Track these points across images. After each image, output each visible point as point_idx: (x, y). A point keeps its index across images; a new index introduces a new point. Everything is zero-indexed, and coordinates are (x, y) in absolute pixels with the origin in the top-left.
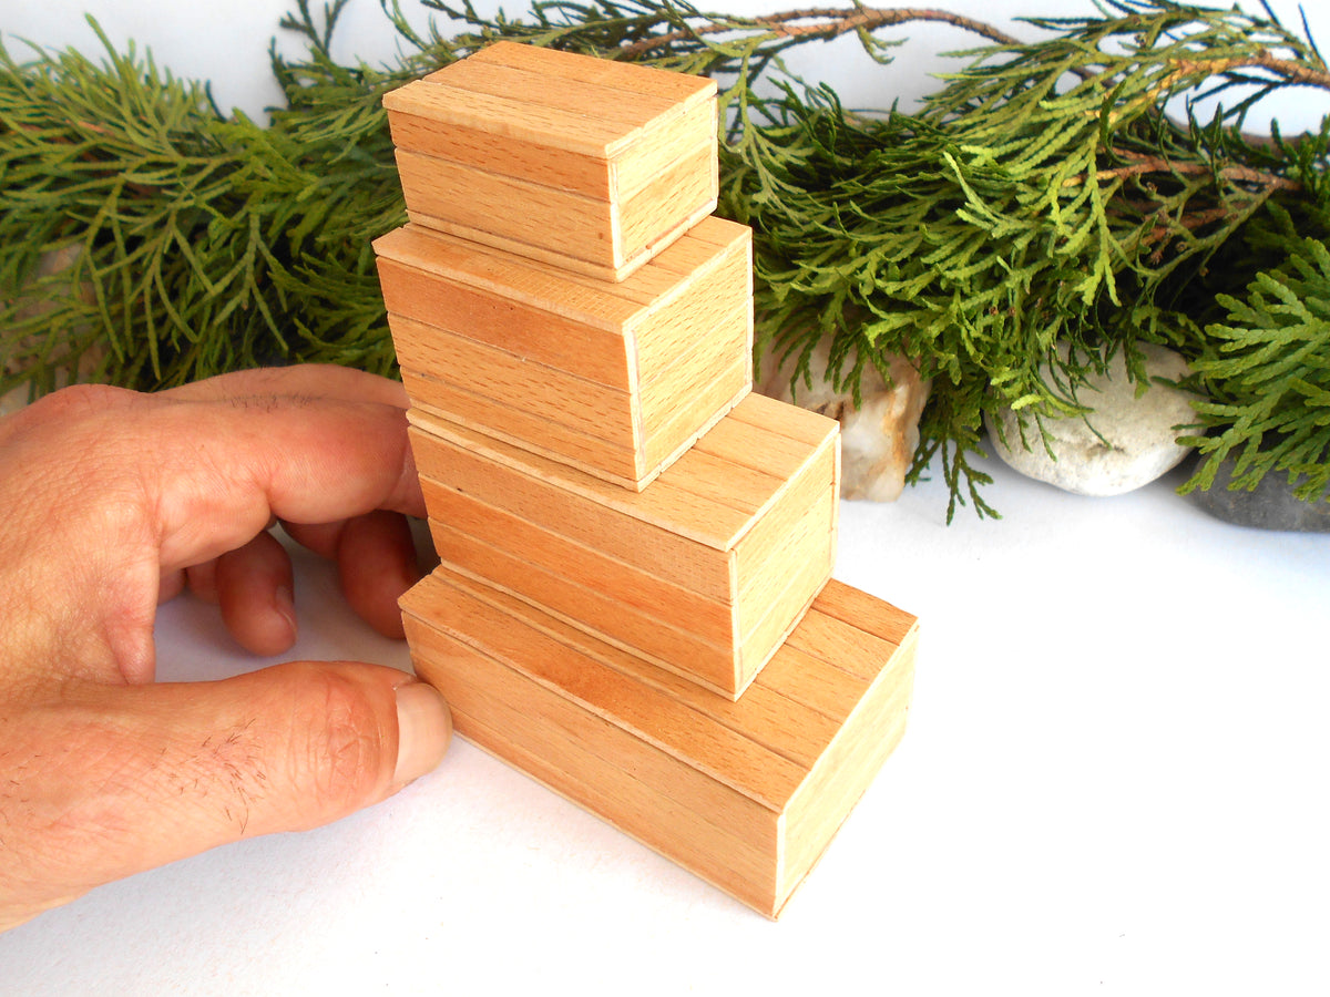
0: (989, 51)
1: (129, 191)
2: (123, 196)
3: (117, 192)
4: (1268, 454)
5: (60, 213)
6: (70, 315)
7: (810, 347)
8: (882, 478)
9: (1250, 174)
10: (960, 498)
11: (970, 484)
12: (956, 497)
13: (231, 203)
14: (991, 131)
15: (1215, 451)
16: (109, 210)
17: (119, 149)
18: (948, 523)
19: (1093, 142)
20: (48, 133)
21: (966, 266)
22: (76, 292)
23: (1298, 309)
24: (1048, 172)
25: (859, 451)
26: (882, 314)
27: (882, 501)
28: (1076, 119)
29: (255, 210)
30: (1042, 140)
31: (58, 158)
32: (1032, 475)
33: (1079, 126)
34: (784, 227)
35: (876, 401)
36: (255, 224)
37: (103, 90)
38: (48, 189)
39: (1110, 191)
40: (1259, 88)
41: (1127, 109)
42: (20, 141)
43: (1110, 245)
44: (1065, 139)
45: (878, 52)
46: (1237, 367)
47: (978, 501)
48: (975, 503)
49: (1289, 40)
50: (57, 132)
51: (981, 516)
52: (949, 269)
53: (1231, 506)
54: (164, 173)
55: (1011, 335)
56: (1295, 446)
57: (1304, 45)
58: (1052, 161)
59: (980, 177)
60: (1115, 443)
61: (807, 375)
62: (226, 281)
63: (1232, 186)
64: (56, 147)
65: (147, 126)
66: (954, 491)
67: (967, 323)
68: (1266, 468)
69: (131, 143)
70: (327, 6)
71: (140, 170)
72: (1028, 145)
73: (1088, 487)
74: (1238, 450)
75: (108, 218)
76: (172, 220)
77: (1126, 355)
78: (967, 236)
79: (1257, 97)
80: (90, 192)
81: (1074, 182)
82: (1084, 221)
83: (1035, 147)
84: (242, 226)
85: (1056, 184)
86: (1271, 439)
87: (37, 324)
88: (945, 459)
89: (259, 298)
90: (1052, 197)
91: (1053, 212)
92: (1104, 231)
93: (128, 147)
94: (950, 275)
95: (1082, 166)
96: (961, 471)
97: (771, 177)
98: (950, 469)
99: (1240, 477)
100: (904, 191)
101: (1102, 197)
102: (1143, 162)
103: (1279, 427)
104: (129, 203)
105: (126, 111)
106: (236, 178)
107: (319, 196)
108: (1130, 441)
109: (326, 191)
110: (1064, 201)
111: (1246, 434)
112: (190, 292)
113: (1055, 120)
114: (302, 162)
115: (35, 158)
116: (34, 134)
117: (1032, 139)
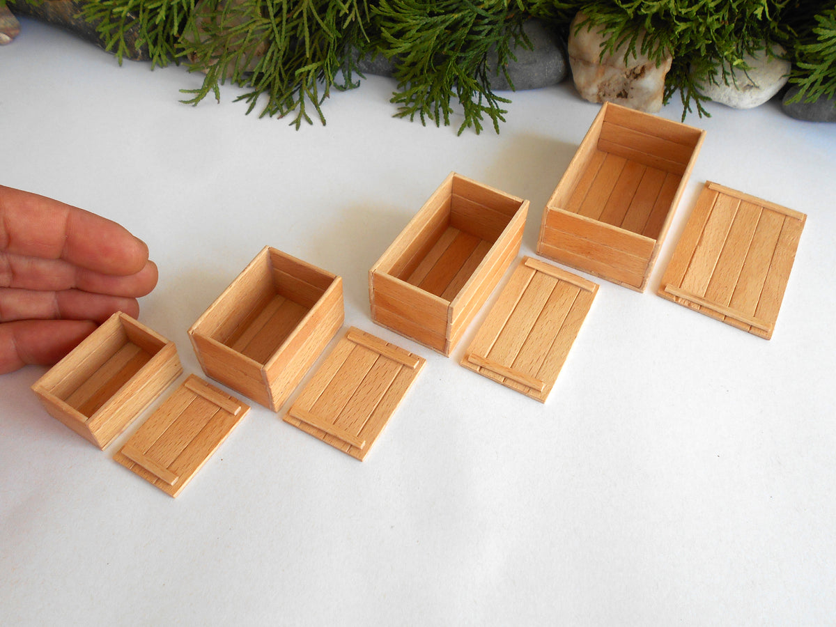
4: (823, 86)
7: (634, 39)
8: (655, 101)
10: (690, 110)
11: (697, 102)
12: (687, 109)
15: (804, 85)
26: (678, 23)
32: (716, 100)
46: (819, 47)
47: (701, 111)
48: (699, 111)
51: (701, 117)
53: (800, 112)
60: (756, 84)
61: (634, 53)
66: (686, 105)
68: (821, 92)
73: (742, 105)
74: (812, 85)
77: (766, 43)
86: (826, 80)
88: (682, 93)
89: (358, 15)
96: (692, 97)
98: (685, 97)
99: (811, 96)
103: (829, 74)
108: (762, 83)
111: (817, 78)
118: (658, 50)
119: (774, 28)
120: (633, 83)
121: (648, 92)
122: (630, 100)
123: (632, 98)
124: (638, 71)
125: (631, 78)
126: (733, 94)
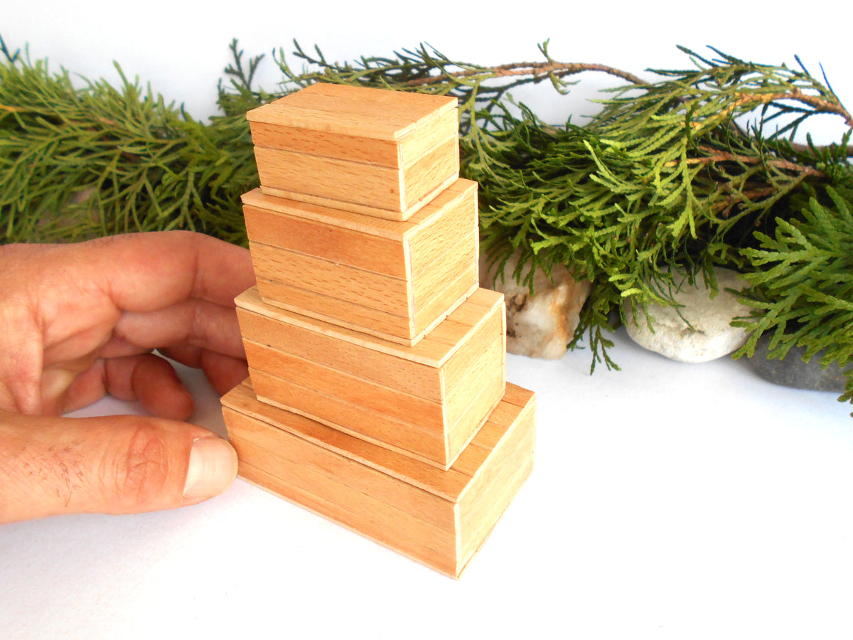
0: (626, 88)
1: (125, 158)
2: (120, 161)
3: (117, 158)
4: (791, 336)
5: (85, 170)
6: (84, 227)
7: (506, 259)
8: (551, 344)
9: (790, 166)
10: (598, 358)
11: (603, 348)
12: (596, 357)
13: (178, 166)
14: (621, 132)
16: (112, 168)
17: (121, 134)
18: (591, 374)
19: (685, 141)
20: (84, 125)
21: (599, 210)
22: (89, 215)
23: (802, 240)
24: (655, 158)
25: (536, 326)
26: (545, 236)
27: (551, 359)
28: (675, 127)
29: (192, 170)
30: (653, 139)
31: (87, 139)
32: (647, 347)
33: (677, 131)
34: (495, 187)
35: (546, 294)
36: (191, 178)
37: (117, 101)
38: (81, 156)
39: (696, 171)
40: (801, 115)
41: (707, 122)
42: (68, 129)
43: (693, 202)
44: (667, 138)
45: (562, 88)
46: (767, 277)
47: (607, 359)
48: (606, 361)
49: (816, 85)
50: (89, 125)
51: (609, 369)
52: (588, 211)
53: (774, 372)
54: (143, 147)
55: (628, 254)
56: (809, 331)
57: (824, 87)
58: (658, 151)
59: (610, 158)
60: (699, 328)
61: (502, 275)
62: (171, 209)
63: (778, 172)
64: (88, 133)
65: (139, 122)
66: (595, 354)
67: (598, 245)
68: (791, 345)
69: (128, 131)
70: (251, 61)
71: (131, 145)
72: (644, 142)
73: (682, 356)
74: (770, 332)
75: (111, 173)
76: (145, 174)
77: (704, 272)
78: (600, 192)
79: (800, 120)
80: (104, 158)
81: (672, 164)
82: (677, 188)
83: (648, 142)
84: (183, 179)
85: (660, 164)
86: (792, 326)
87: (65, 231)
88: (591, 334)
89: (190, 221)
90: (657, 171)
91: (656, 181)
92: (690, 194)
93: (125, 133)
94: (588, 214)
95: (677, 154)
96: (599, 341)
97: (487, 157)
98: (594, 340)
99: (773, 350)
100: (566, 166)
101: (690, 174)
102: (719, 154)
103: (798, 318)
104: (124, 165)
105: (128, 114)
106: (183, 152)
107: (227, 163)
108: (708, 327)
109: (232, 160)
110: (664, 175)
111: (775, 322)
112: (150, 215)
113: (661, 127)
114: (221, 144)
115: (75, 138)
116: (76, 125)
117: (647, 138)
118: (532, 272)
119: (718, 253)
120: (515, 317)
121: (539, 331)
122: (519, 340)
123: (521, 337)
124: (519, 301)
125: (513, 310)
126: (666, 340)
